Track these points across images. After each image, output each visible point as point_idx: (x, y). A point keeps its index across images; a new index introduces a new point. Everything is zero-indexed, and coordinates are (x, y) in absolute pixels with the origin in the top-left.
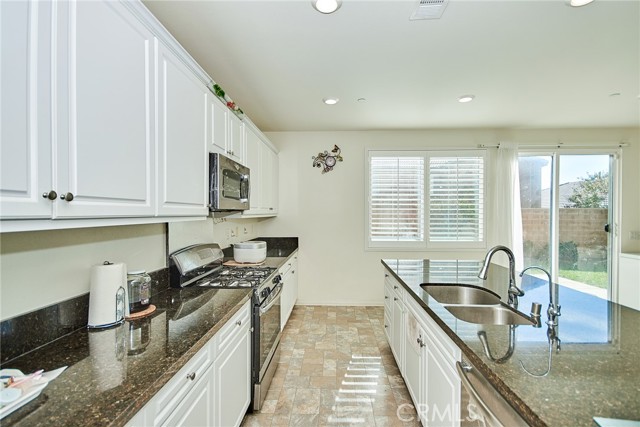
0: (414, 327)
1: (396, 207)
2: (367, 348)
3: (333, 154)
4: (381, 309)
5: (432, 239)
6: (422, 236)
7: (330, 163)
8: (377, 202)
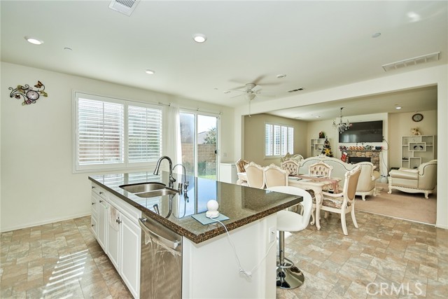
0: (115, 214)
1: (102, 139)
2: (75, 248)
3: (36, 89)
4: (89, 218)
5: (130, 161)
6: (123, 159)
7: (33, 96)
8: (85, 134)
